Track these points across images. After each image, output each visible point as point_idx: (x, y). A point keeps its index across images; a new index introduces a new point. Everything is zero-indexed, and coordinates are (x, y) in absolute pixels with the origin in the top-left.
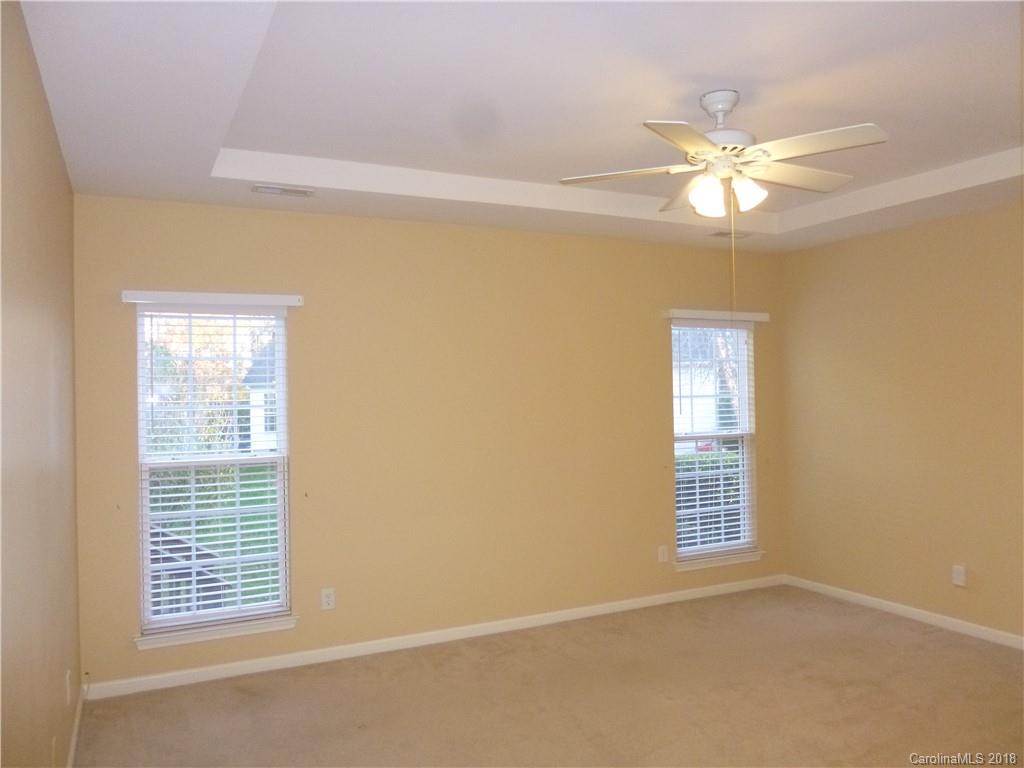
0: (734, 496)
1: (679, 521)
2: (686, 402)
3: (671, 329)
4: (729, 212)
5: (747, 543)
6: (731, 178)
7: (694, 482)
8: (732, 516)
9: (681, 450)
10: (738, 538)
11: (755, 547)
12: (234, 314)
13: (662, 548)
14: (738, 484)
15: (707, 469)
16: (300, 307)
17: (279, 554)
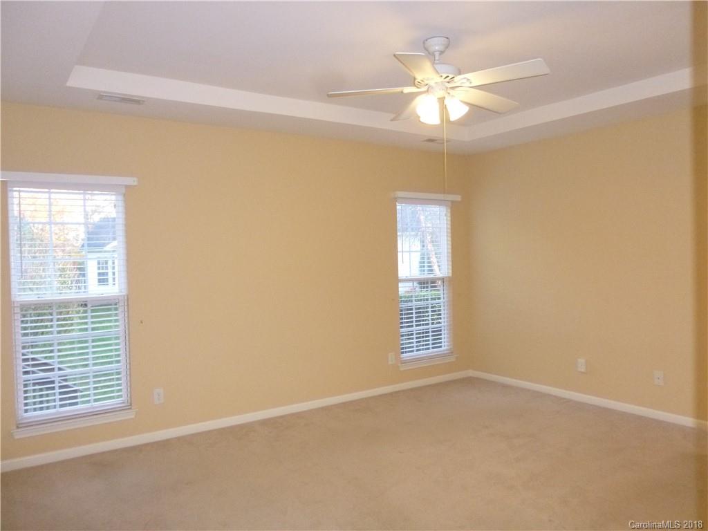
0: (437, 319)
1: (402, 336)
2: (406, 255)
3: (396, 205)
4: (442, 121)
5: (447, 350)
6: (444, 98)
7: (412, 309)
8: (437, 332)
9: (403, 289)
10: (441, 347)
11: (452, 353)
12: (84, 190)
13: (391, 356)
14: (439, 311)
15: (421, 300)
16: (135, 186)
17: (122, 366)
